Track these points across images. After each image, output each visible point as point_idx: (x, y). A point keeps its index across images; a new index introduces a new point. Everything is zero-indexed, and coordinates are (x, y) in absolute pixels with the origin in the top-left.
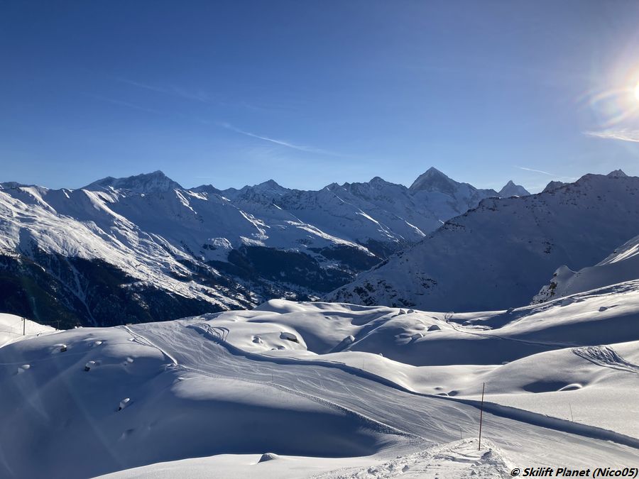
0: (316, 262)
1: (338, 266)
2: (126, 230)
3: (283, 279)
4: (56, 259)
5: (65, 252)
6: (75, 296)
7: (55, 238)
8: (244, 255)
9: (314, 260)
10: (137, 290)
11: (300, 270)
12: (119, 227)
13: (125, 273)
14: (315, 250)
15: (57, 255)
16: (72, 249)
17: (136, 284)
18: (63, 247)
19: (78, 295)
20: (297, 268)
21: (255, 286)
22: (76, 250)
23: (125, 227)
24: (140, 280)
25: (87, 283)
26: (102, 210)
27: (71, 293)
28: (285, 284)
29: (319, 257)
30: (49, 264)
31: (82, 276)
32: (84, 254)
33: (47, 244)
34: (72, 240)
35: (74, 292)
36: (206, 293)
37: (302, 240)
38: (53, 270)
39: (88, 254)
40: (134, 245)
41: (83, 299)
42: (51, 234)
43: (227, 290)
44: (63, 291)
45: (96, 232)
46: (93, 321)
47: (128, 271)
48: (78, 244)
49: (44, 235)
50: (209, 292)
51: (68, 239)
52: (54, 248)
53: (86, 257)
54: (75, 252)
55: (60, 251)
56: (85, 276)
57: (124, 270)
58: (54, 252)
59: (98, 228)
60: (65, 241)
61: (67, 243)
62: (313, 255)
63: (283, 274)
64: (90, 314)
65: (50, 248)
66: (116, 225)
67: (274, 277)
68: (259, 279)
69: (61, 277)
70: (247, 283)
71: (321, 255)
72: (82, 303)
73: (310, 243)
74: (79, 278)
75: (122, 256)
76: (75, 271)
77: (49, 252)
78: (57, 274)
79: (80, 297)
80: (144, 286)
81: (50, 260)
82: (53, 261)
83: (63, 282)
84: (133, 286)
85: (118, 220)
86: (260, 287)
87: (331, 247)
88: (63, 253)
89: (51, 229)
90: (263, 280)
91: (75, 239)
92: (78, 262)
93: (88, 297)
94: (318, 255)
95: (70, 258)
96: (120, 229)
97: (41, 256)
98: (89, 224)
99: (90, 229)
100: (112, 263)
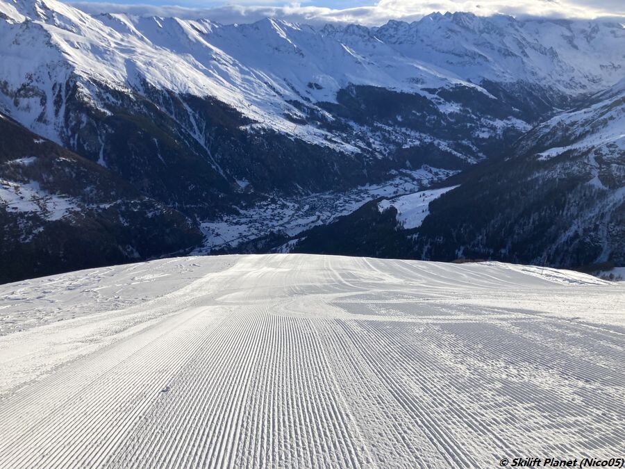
0: (433, 105)
1: (460, 110)
2: (225, 65)
3: (401, 125)
4: (167, 96)
5: (175, 88)
6: (194, 139)
7: (162, 72)
8: (353, 96)
9: (430, 102)
10: (257, 132)
11: (418, 114)
12: (218, 61)
13: (240, 114)
14: (431, 91)
15: (168, 91)
16: (181, 84)
17: (254, 126)
18: (172, 82)
19: (196, 137)
20: (414, 111)
21: (372, 131)
22: (185, 85)
23: (224, 62)
24: (256, 122)
25: (204, 125)
26: (198, 41)
27: (189, 135)
28: (403, 130)
29: (436, 98)
30: (161, 101)
31: (197, 115)
32: (195, 92)
33: (156, 78)
34: (179, 74)
35: (191, 133)
36: (326, 138)
37: (414, 79)
38: (166, 108)
39: (199, 90)
40: (238, 83)
41: (202, 142)
42: (156, 67)
43: (344, 135)
44: (181, 133)
45: (196, 67)
46: (217, 167)
47: (243, 111)
48: (186, 79)
49: (150, 68)
50: (329, 137)
51: (175, 72)
52: (162, 82)
53: (197, 93)
54: (185, 88)
55: (169, 86)
56: (200, 115)
57: (238, 109)
58: (164, 87)
59: (197, 63)
60: (172, 75)
61: (175, 78)
62: (429, 96)
63: (399, 119)
64: (212, 159)
65: (160, 84)
66: (215, 60)
67: (390, 122)
68: (375, 124)
69: (176, 116)
70: (362, 128)
71: (438, 97)
72: (202, 147)
73: (423, 83)
74: (194, 117)
75: (230, 94)
76: (189, 110)
77: (158, 87)
78: (171, 113)
79: (198, 140)
80: (264, 129)
81: (161, 97)
82: (164, 97)
83: (178, 121)
84: (252, 129)
85: (216, 54)
86: (377, 134)
87: (447, 88)
88: (173, 89)
89: (155, 61)
90: (379, 125)
91: (182, 73)
92: (191, 99)
93: (208, 140)
94: (435, 96)
95: (181, 95)
96: (220, 63)
97: (151, 91)
98: (188, 58)
99: (190, 63)
100: (226, 102)
